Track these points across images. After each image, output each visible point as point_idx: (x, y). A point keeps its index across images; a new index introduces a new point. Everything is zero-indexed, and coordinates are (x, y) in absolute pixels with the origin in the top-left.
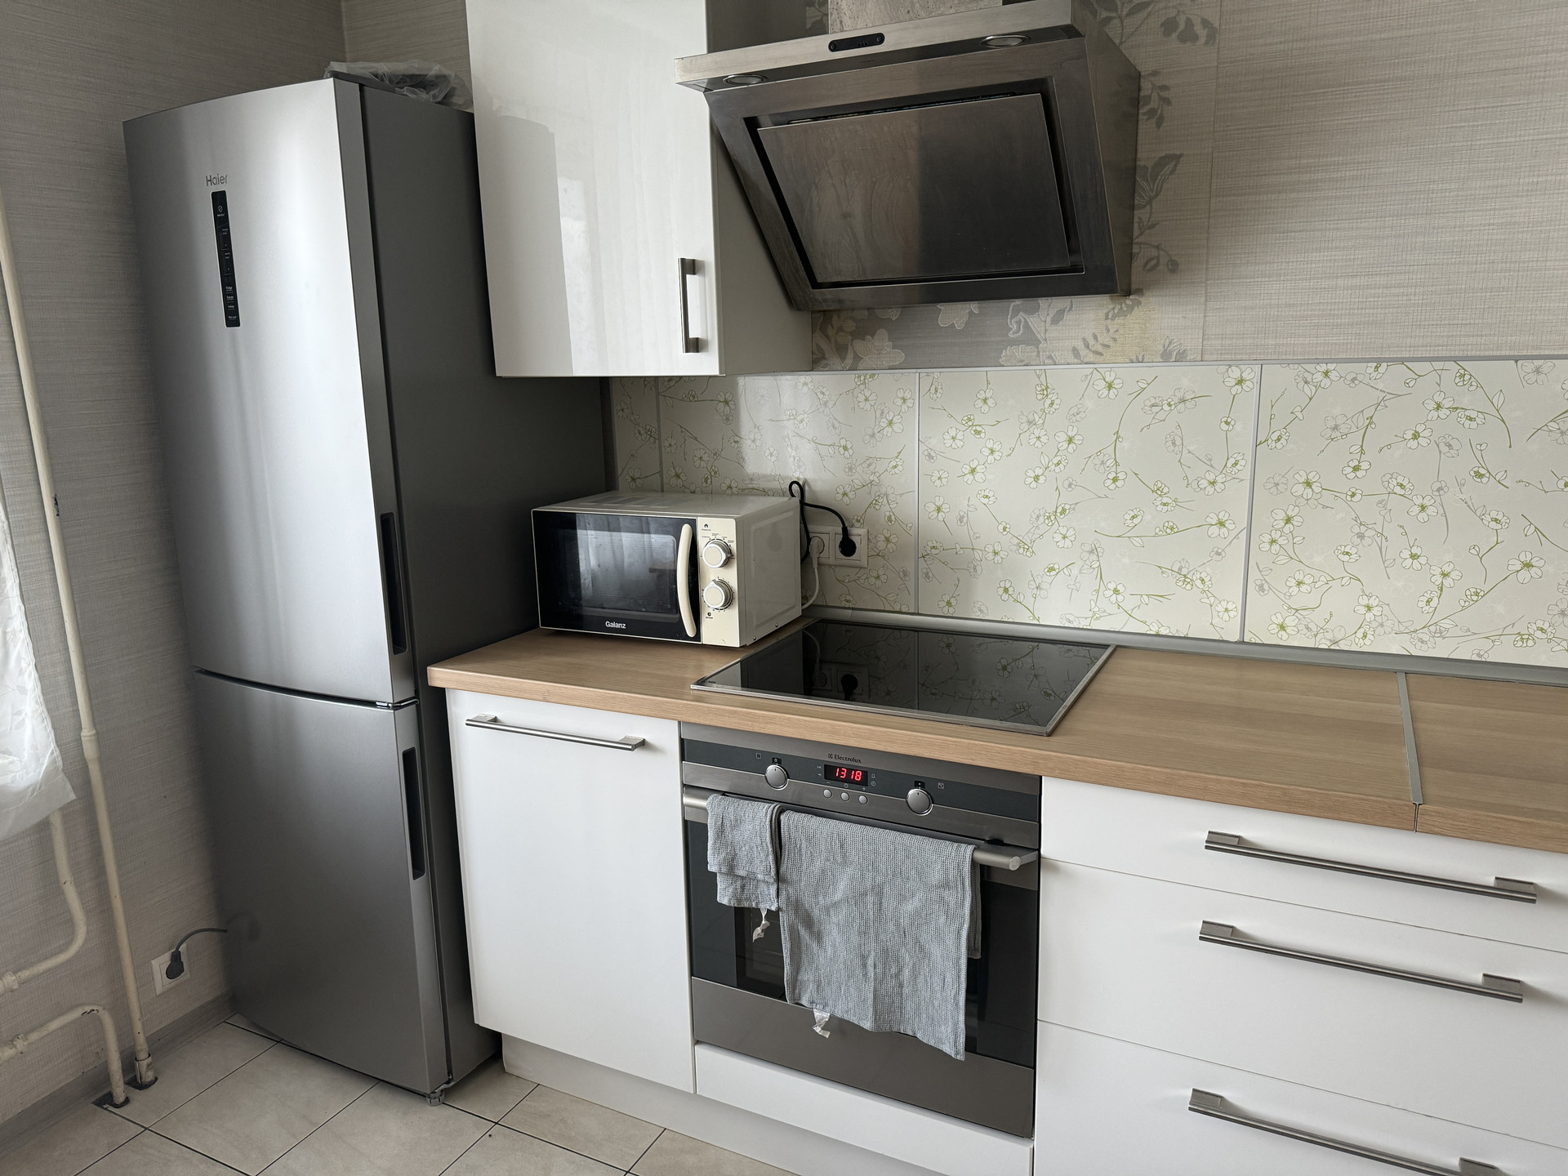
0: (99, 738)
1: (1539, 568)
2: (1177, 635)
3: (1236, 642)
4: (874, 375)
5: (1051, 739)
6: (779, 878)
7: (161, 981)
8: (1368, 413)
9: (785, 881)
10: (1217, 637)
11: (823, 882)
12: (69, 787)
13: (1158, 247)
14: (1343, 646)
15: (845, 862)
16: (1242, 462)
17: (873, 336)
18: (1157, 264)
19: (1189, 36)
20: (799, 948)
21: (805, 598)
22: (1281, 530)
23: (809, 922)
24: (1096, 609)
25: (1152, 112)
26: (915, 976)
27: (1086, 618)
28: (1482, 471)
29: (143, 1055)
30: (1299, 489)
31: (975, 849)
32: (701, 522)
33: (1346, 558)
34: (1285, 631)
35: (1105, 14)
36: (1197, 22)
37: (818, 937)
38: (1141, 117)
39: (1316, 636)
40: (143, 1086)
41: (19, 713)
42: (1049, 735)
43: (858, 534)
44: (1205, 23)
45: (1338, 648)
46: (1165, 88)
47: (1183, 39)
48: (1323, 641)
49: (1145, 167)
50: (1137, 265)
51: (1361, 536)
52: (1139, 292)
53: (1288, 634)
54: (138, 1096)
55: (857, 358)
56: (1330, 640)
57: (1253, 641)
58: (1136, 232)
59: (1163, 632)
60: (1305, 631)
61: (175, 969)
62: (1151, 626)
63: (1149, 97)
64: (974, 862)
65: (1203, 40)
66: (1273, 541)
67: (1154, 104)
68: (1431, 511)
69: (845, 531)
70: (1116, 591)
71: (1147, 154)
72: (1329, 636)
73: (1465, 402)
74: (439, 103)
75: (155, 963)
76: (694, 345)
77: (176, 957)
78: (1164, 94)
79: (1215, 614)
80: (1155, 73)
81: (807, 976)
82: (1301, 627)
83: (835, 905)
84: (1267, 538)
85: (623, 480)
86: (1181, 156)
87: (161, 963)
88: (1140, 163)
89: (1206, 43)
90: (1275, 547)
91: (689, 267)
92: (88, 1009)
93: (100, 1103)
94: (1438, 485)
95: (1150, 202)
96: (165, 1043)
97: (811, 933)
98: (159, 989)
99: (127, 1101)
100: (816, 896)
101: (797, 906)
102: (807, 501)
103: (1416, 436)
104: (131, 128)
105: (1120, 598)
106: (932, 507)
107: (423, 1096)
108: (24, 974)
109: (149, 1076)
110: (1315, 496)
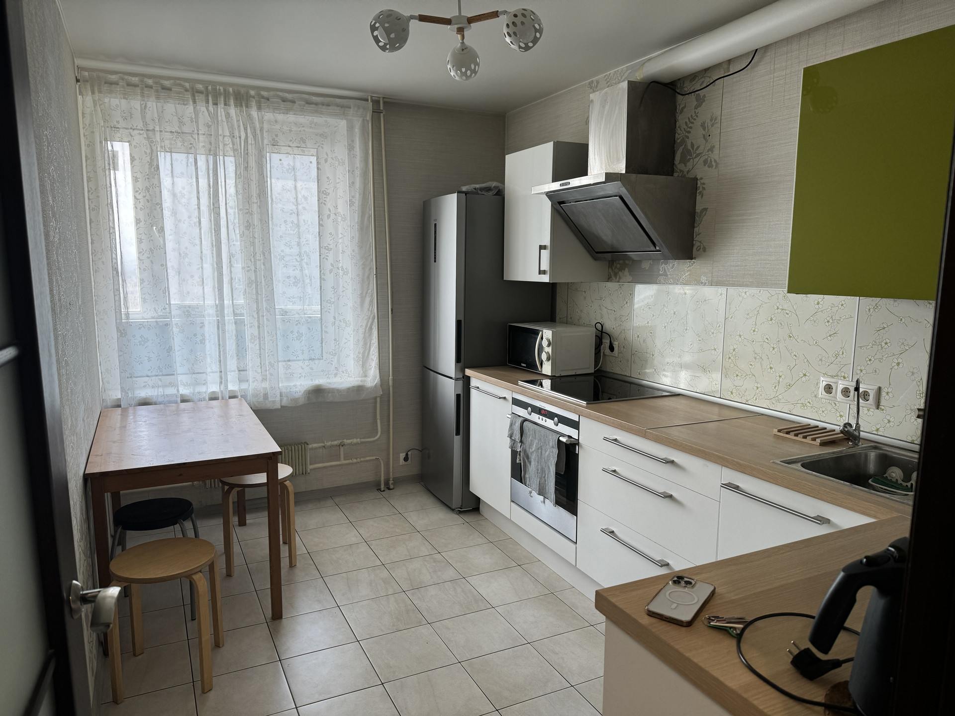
0: (393, 379)
1: (808, 376)
4: (623, 285)
6: (521, 442)
7: (402, 461)
8: (758, 309)
9: (523, 443)
11: (531, 445)
12: (381, 390)
13: (700, 242)
14: (749, 403)
15: (535, 439)
16: (721, 326)
17: (624, 270)
18: (700, 249)
19: (710, 166)
20: (526, 466)
21: (596, 365)
22: (732, 353)
23: (528, 457)
25: (700, 192)
26: (548, 477)
28: (791, 335)
29: (391, 479)
30: (737, 337)
32: (544, 331)
33: (751, 367)
34: (733, 394)
35: (689, 157)
36: (713, 160)
37: (530, 463)
38: (697, 194)
39: (742, 397)
40: (389, 489)
41: (371, 366)
42: (588, 404)
43: (616, 344)
44: (715, 161)
46: (704, 184)
47: (709, 167)
48: (744, 400)
49: (698, 212)
50: (695, 248)
51: (755, 358)
52: (695, 258)
53: (733, 396)
54: (387, 491)
55: (620, 278)
56: (746, 400)
58: (695, 237)
60: (738, 395)
61: (406, 459)
63: (700, 187)
64: (559, 440)
65: (714, 167)
66: (730, 358)
67: (701, 189)
68: (776, 350)
69: (611, 341)
71: (699, 208)
72: (746, 398)
73: (785, 307)
74: (494, 195)
75: (401, 455)
76: (542, 272)
77: (407, 455)
78: (704, 186)
79: (713, 385)
80: (701, 179)
81: (527, 476)
82: (737, 393)
83: (533, 452)
84: (728, 357)
85: (557, 319)
86: (708, 208)
87: (402, 455)
88: (697, 211)
89: (715, 168)
90: (730, 360)
91: (542, 247)
92: (377, 458)
93: (378, 490)
94: (778, 340)
95: (699, 226)
96: (399, 482)
97: (528, 461)
98: (401, 464)
99: (384, 491)
100: (529, 449)
101: (525, 451)
102: (604, 331)
103: (771, 320)
104: (424, 202)
106: (636, 336)
107: (453, 510)
108: (363, 440)
109: (392, 487)
110: (742, 341)
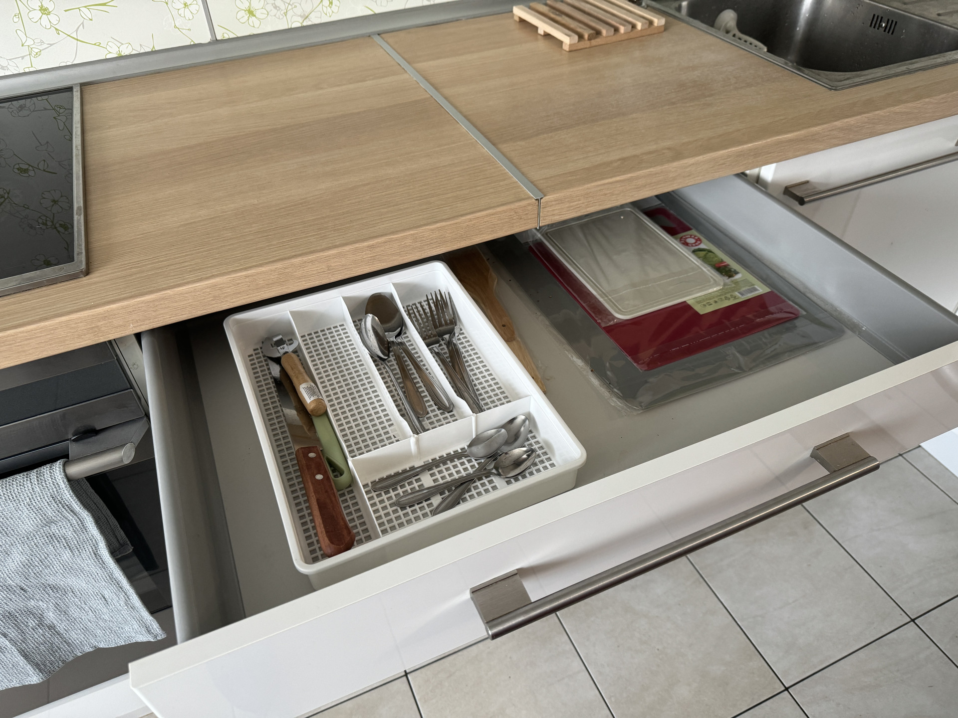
2: (142, 51)
3: (209, 43)
5: (94, 277)
10: (188, 43)
14: (315, 20)
24: (29, 42)
27: (23, 58)
31: (64, 466)
34: (255, 16)
39: (286, 14)
42: (87, 272)
45: (309, 23)
48: (295, 18)
53: (259, 19)
56: (300, 16)
57: (226, 37)
59: (126, 51)
60: (274, 11)
62: (108, 47)
64: (72, 482)
70: (44, 10)
72: (298, 11)
79: (174, 13)
82: (269, 7)
105: (53, 18)
